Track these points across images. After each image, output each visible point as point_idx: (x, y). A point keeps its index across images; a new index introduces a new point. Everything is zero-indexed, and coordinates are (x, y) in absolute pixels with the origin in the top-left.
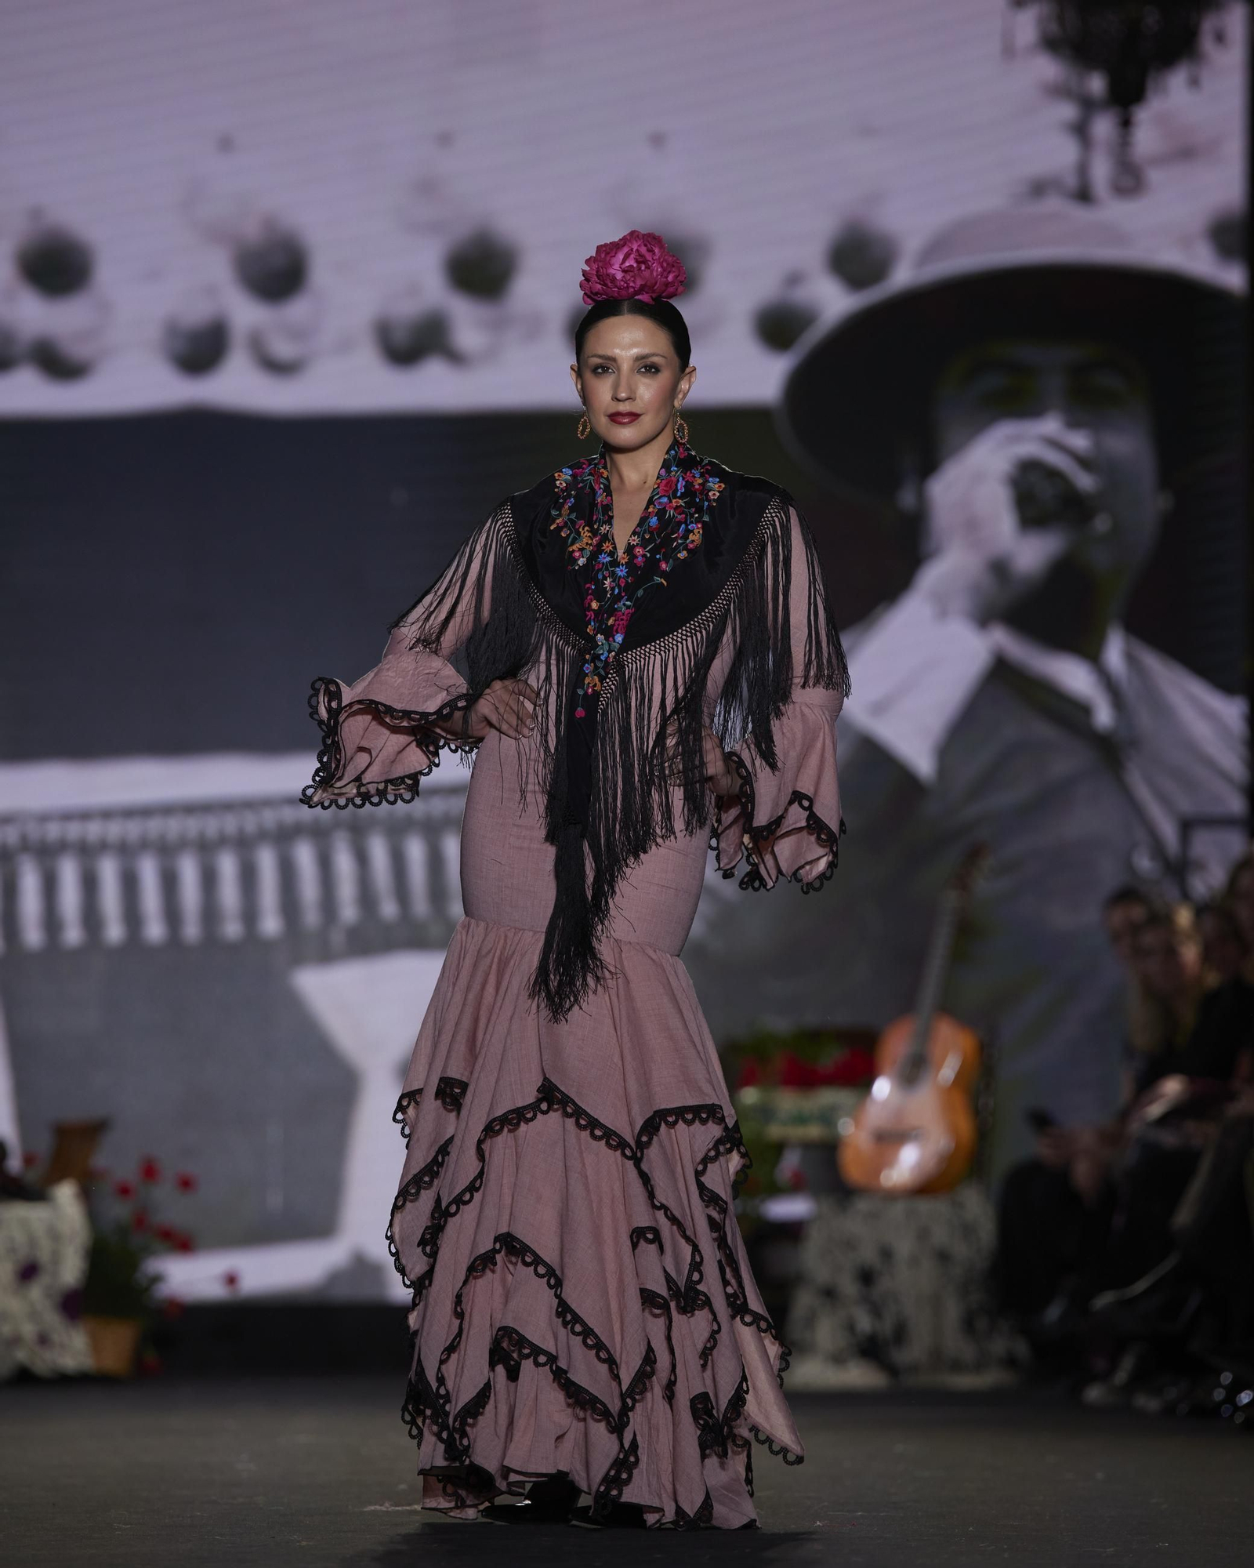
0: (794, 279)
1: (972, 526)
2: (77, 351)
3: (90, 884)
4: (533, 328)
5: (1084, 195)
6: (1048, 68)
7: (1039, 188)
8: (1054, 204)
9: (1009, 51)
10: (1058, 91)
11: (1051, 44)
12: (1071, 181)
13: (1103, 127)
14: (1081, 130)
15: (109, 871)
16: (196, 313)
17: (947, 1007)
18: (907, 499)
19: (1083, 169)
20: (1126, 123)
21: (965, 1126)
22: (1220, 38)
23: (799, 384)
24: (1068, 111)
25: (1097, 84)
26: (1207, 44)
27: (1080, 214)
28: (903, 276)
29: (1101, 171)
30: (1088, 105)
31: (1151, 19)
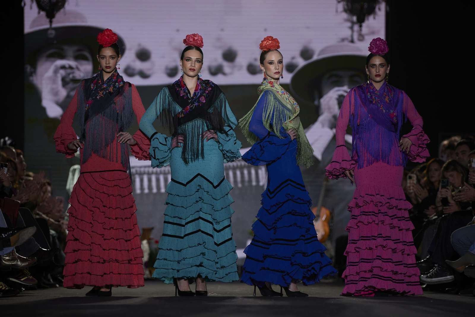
0: (293, 58)
1: (329, 108)
2: (148, 73)
3: (150, 181)
4: (240, 68)
5: (352, 41)
6: (345, 15)
7: (343, 40)
8: (346, 43)
9: (337, 11)
10: (347, 20)
11: (345, 11)
12: (350, 39)
13: (356, 28)
14: (352, 28)
15: (154, 178)
16: (172, 65)
17: (324, 205)
18: (316, 103)
19: (352, 36)
20: (361, 26)
21: (327, 229)
22: (380, 9)
23: (294, 79)
24: (349, 24)
25: (355, 18)
26: (377, 10)
27: (351, 44)
28: (315, 58)
29: (356, 36)
30: (353, 23)
31: (366, 6)
